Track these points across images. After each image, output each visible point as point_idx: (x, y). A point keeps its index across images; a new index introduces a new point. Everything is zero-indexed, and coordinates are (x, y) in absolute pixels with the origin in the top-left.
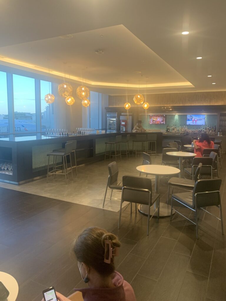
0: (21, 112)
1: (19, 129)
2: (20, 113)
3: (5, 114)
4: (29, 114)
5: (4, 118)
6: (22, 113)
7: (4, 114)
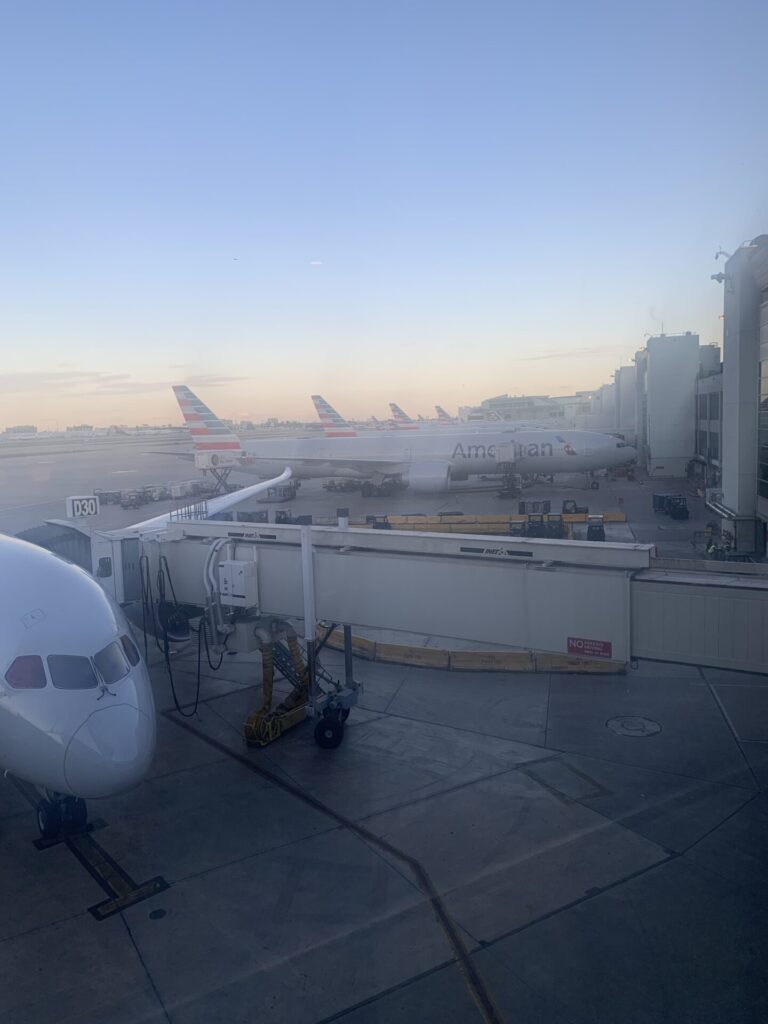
0: (520, 396)
1: (547, 450)
2: (515, 399)
3: (472, 406)
4: (545, 399)
5: (470, 418)
6: (523, 398)
7: (468, 405)
